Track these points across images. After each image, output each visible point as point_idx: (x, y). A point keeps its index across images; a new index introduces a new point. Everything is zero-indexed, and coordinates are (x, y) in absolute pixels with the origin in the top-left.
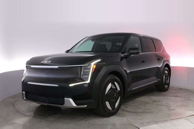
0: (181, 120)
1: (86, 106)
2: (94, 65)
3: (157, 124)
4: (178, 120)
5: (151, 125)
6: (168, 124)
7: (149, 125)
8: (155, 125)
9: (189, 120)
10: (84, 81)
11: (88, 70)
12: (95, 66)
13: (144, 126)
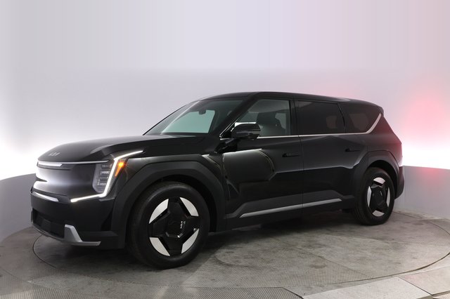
0: (391, 280)
1: (99, 243)
2: (119, 161)
3: (340, 289)
4: (385, 280)
5: (328, 289)
6: (364, 288)
7: (322, 291)
8: (337, 290)
9: (409, 280)
10: (96, 193)
11: (105, 172)
12: (121, 165)
13: (312, 293)
